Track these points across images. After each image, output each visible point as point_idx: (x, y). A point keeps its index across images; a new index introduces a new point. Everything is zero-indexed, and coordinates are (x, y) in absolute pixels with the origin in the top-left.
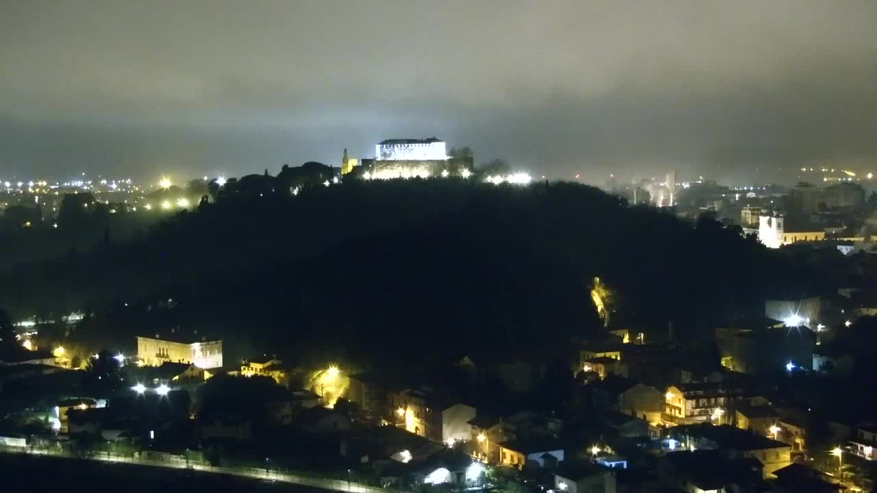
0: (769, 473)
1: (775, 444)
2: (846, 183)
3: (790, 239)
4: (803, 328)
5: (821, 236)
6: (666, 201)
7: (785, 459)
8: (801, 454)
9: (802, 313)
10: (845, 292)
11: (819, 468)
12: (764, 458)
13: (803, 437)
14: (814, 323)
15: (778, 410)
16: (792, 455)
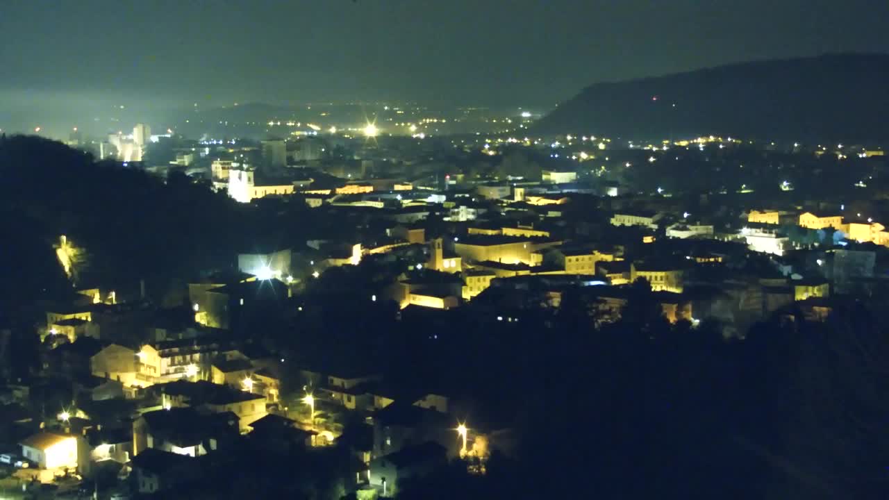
0: (246, 426)
1: (249, 397)
2: (311, 137)
3: (261, 192)
4: (275, 281)
5: (289, 189)
6: (134, 154)
7: (258, 410)
8: (276, 405)
9: (273, 267)
10: (314, 244)
11: (292, 416)
12: (240, 411)
13: (277, 387)
14: (285, 275)
15: (253, 362)
16: (268, 406)
